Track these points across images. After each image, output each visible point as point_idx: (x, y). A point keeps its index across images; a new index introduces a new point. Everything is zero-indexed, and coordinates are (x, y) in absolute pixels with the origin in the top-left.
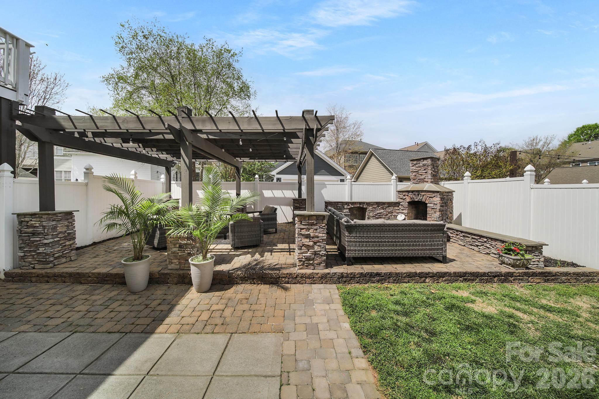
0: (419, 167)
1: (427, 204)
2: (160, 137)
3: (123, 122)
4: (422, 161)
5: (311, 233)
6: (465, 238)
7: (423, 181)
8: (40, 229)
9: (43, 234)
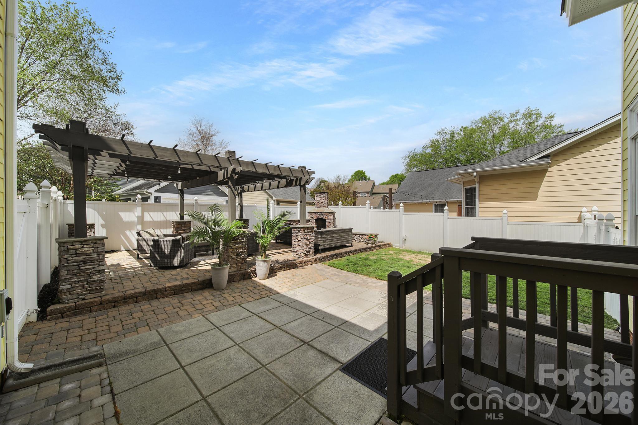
0: (321, 197)
1: (326, 220)
2: (189, 166)
3: (183, 155)
4: (322, 194)
5: (308, 237)
7: (323, 206)
8: (93, 256)
9: (97, 260)
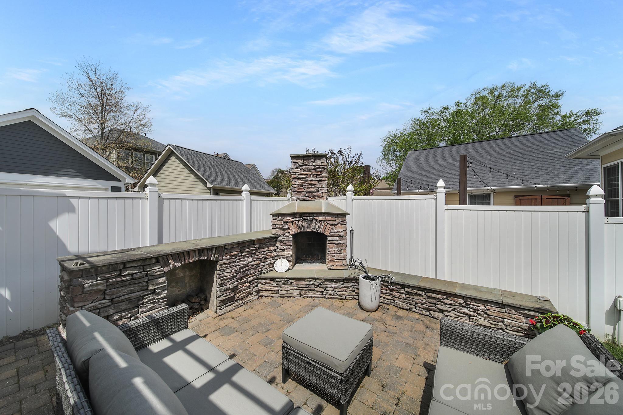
0: (309, 170)
1: (326, 236)
4: (312, 160)
6: (412, 297)
